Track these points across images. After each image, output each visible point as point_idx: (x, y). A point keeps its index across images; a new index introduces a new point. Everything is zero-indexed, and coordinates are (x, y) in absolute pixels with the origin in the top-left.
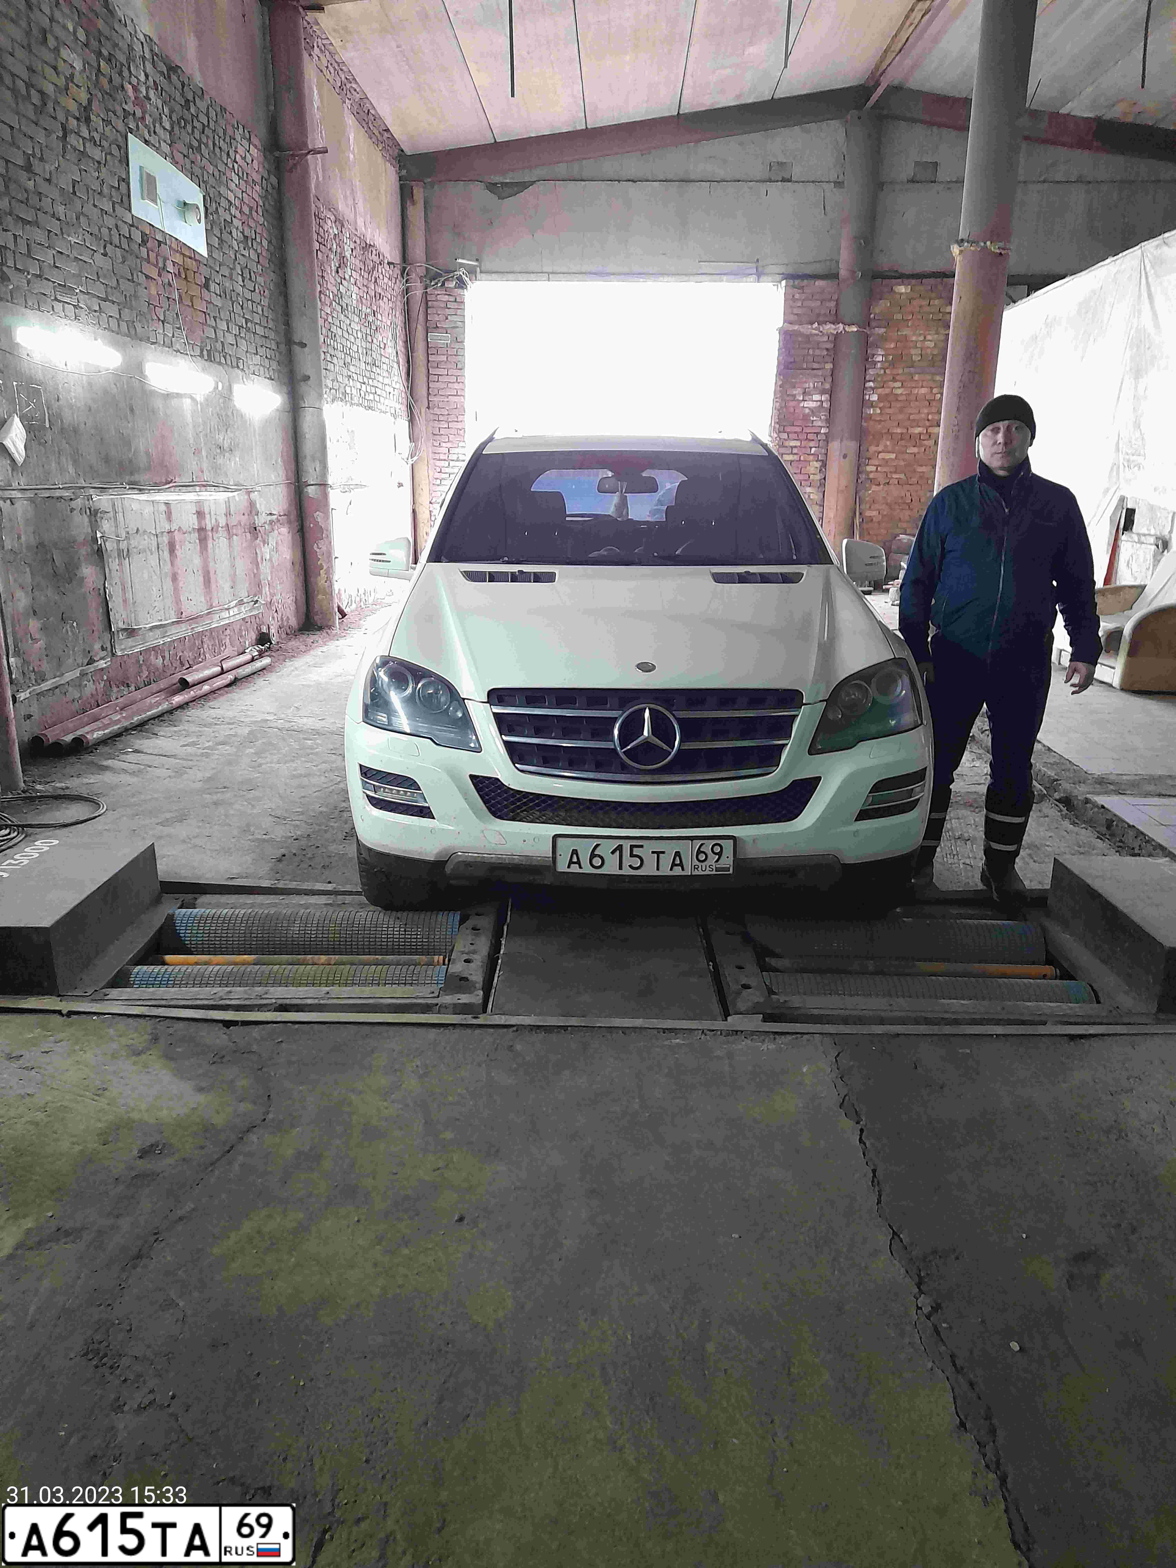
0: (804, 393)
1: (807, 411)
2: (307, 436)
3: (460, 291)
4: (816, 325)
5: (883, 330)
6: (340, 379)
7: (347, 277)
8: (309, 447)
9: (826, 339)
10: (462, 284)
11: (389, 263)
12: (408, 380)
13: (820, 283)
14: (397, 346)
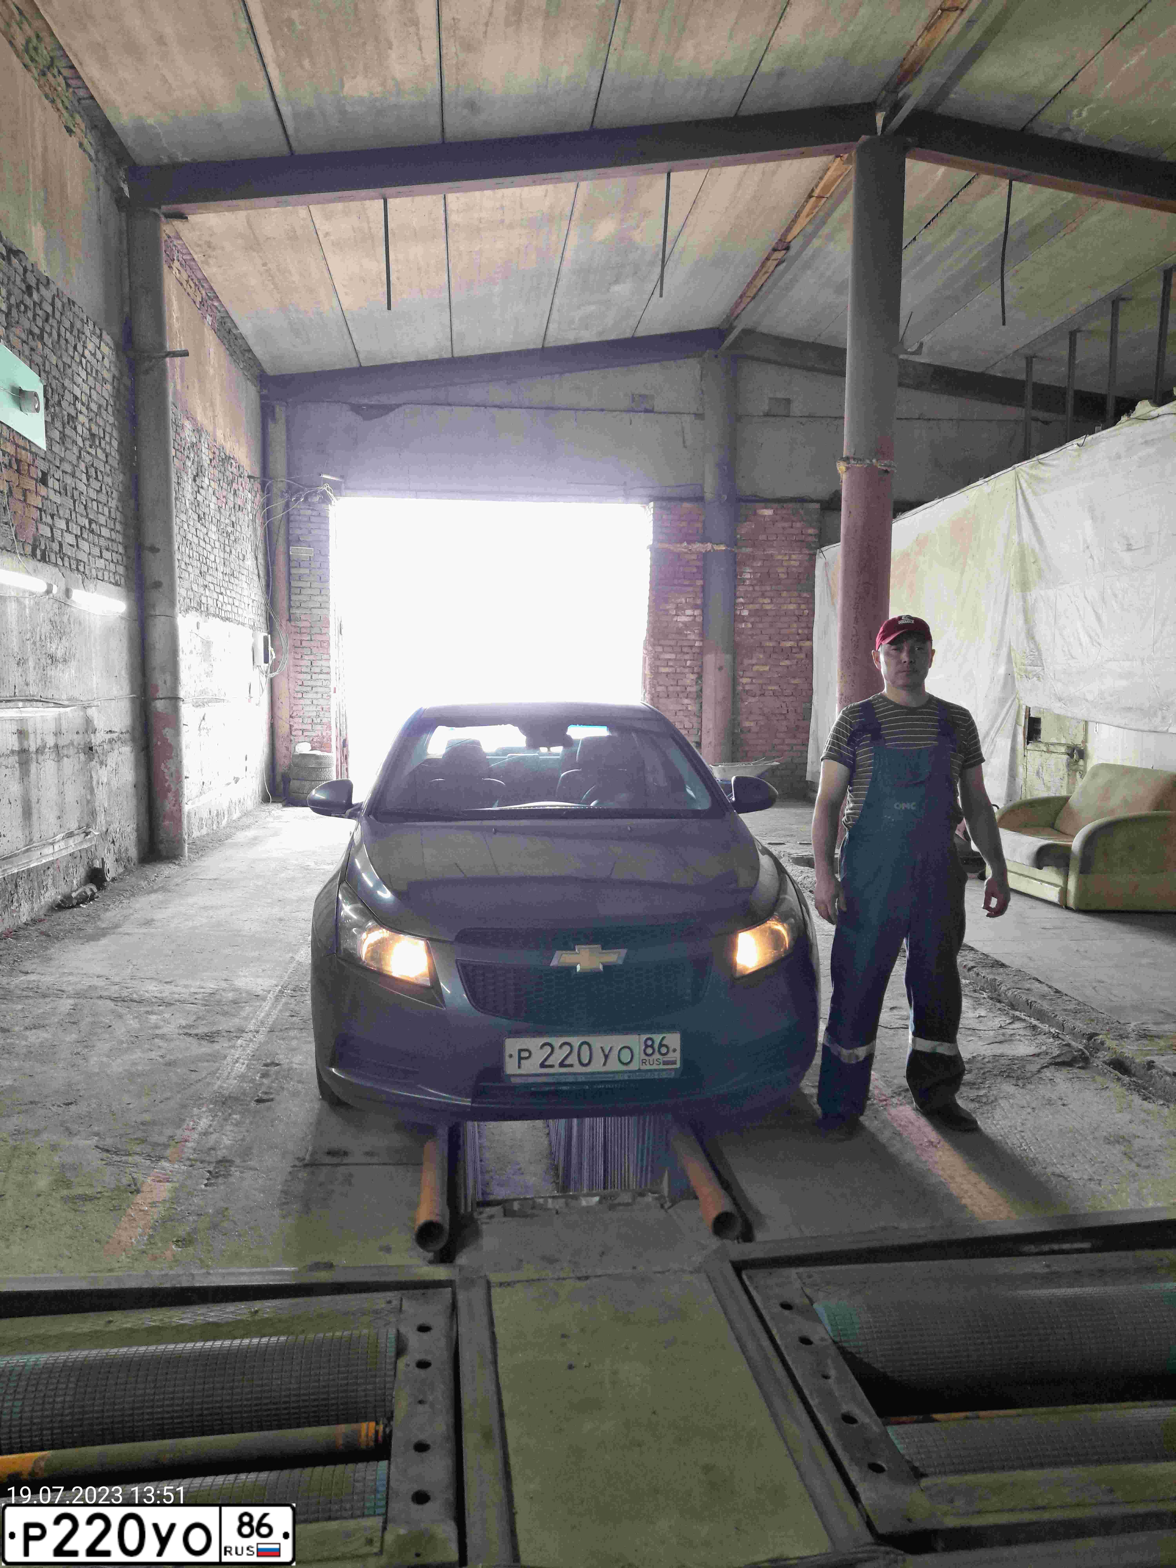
0: (677, 608)
2: (158, 646)
3: (324, 506)
4: (685, 544)
5: (749, 550)
6: (195, 587)
7: (205, 486)
8: (158, 658)
9: (694, 557)
10: (326, 499)
11: (249, 477)
12: (267, 593)
13: (686, 505)
14: (256, 558)
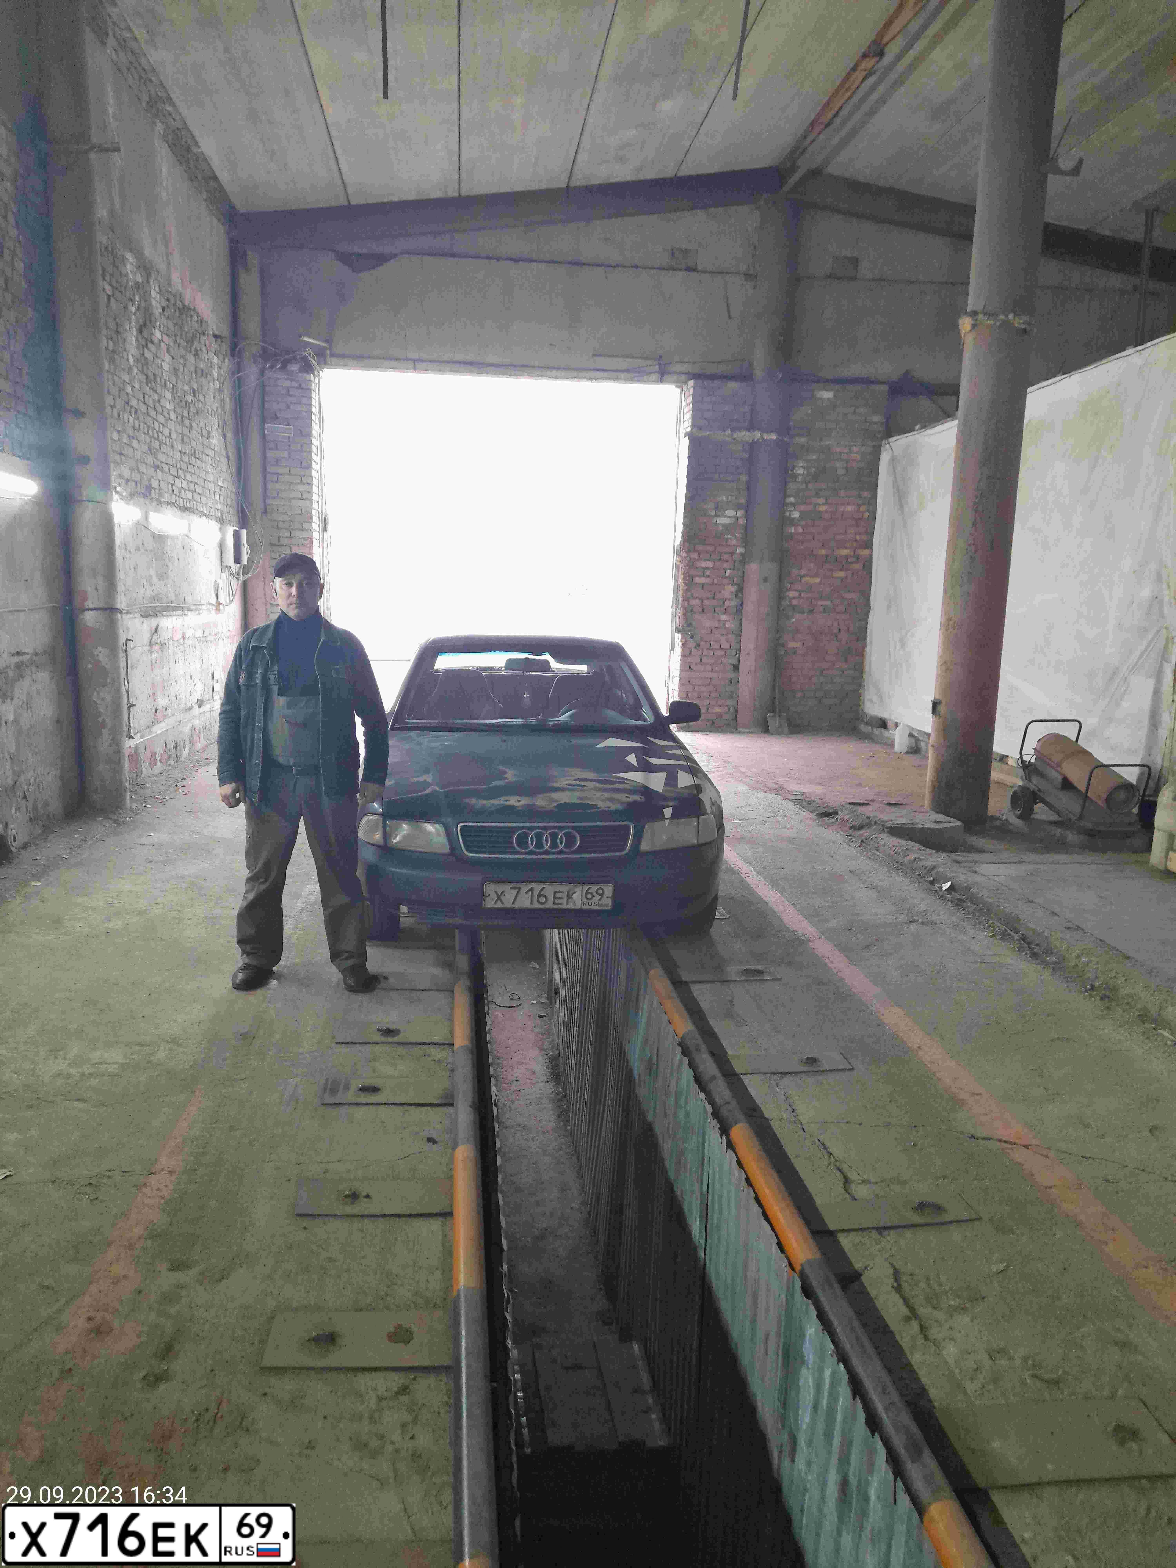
0: (717, 508)
1: (721, 528)
2: (85, 541)
3: (305, 375)
4: (729, 432)
5: (803, 440)
8: (86, 556)
9: (740, 447)
10: (308, 368)
11: (215, 336)
12: (239, 480)
13: (732, 385)
14: (225, 437)
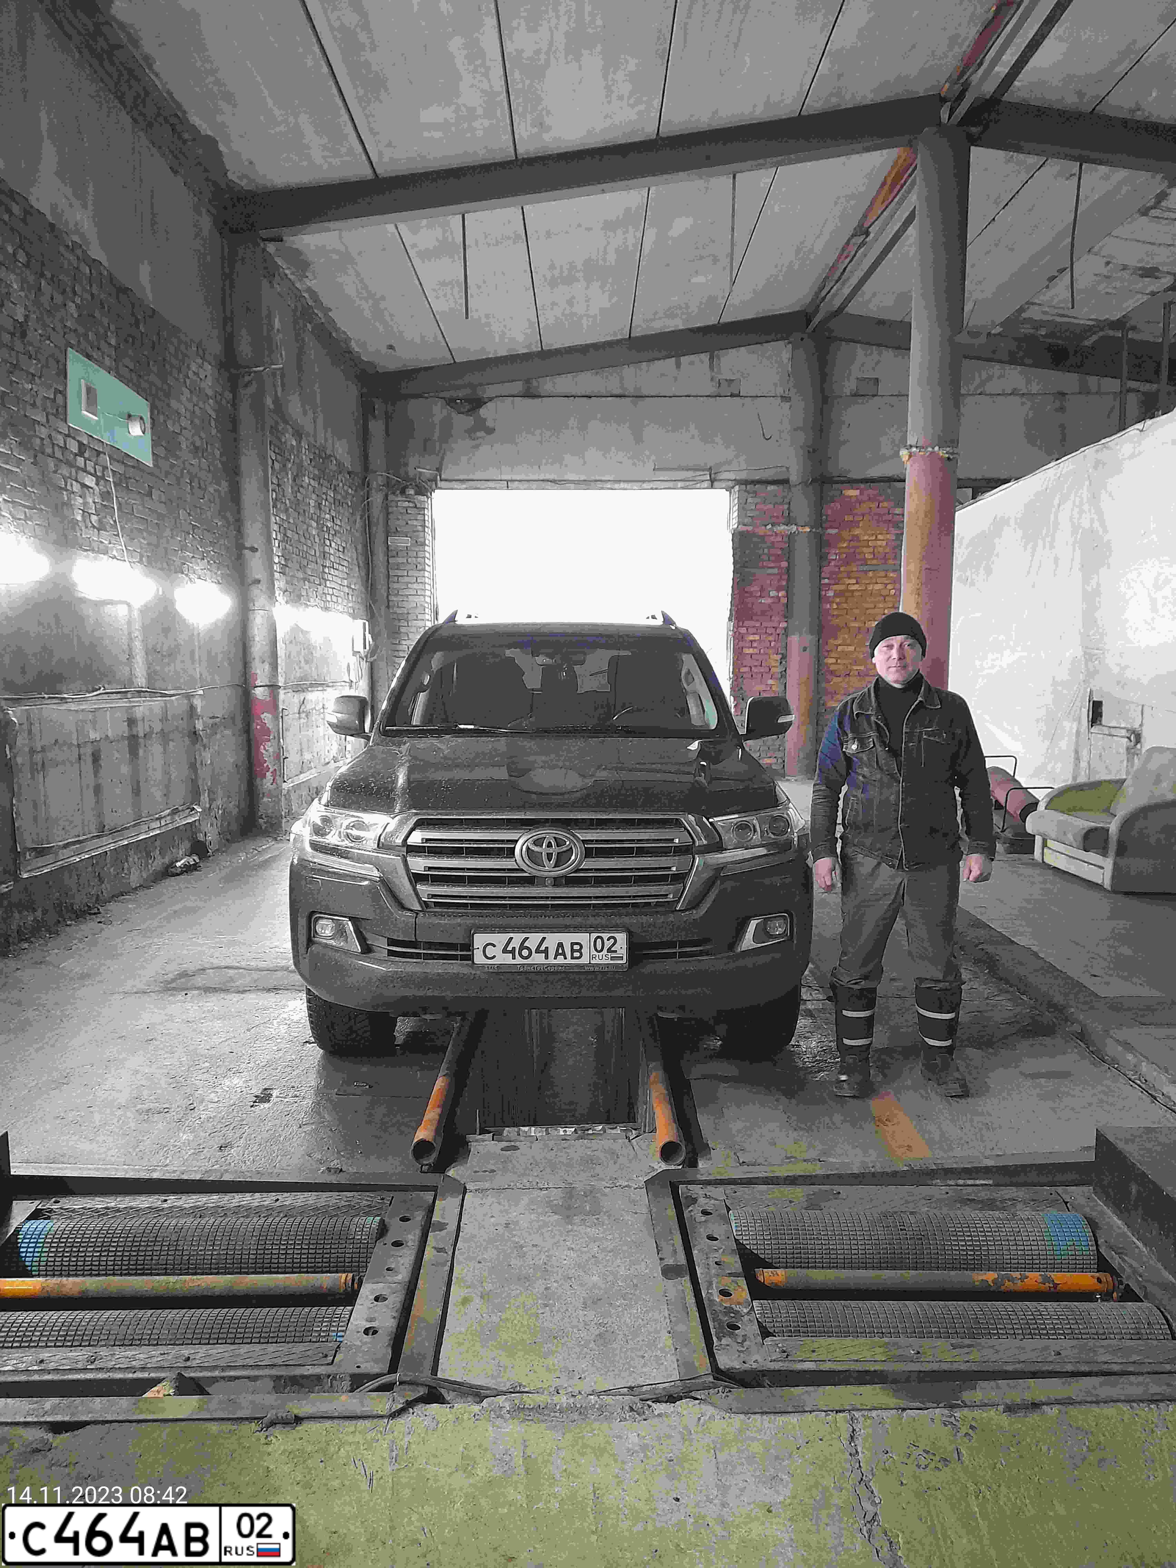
0: (761, 590)
1: (765, 606)
2: (257, 639)
3: (420, 498)
4: (769, 526)
5: (834, 531)
8: (258, 649)
9: (780, 539)
10: (424, 492)
11: (349, 473)
12: (367, 583)
13: (771, 488)
14: (356, 550)
